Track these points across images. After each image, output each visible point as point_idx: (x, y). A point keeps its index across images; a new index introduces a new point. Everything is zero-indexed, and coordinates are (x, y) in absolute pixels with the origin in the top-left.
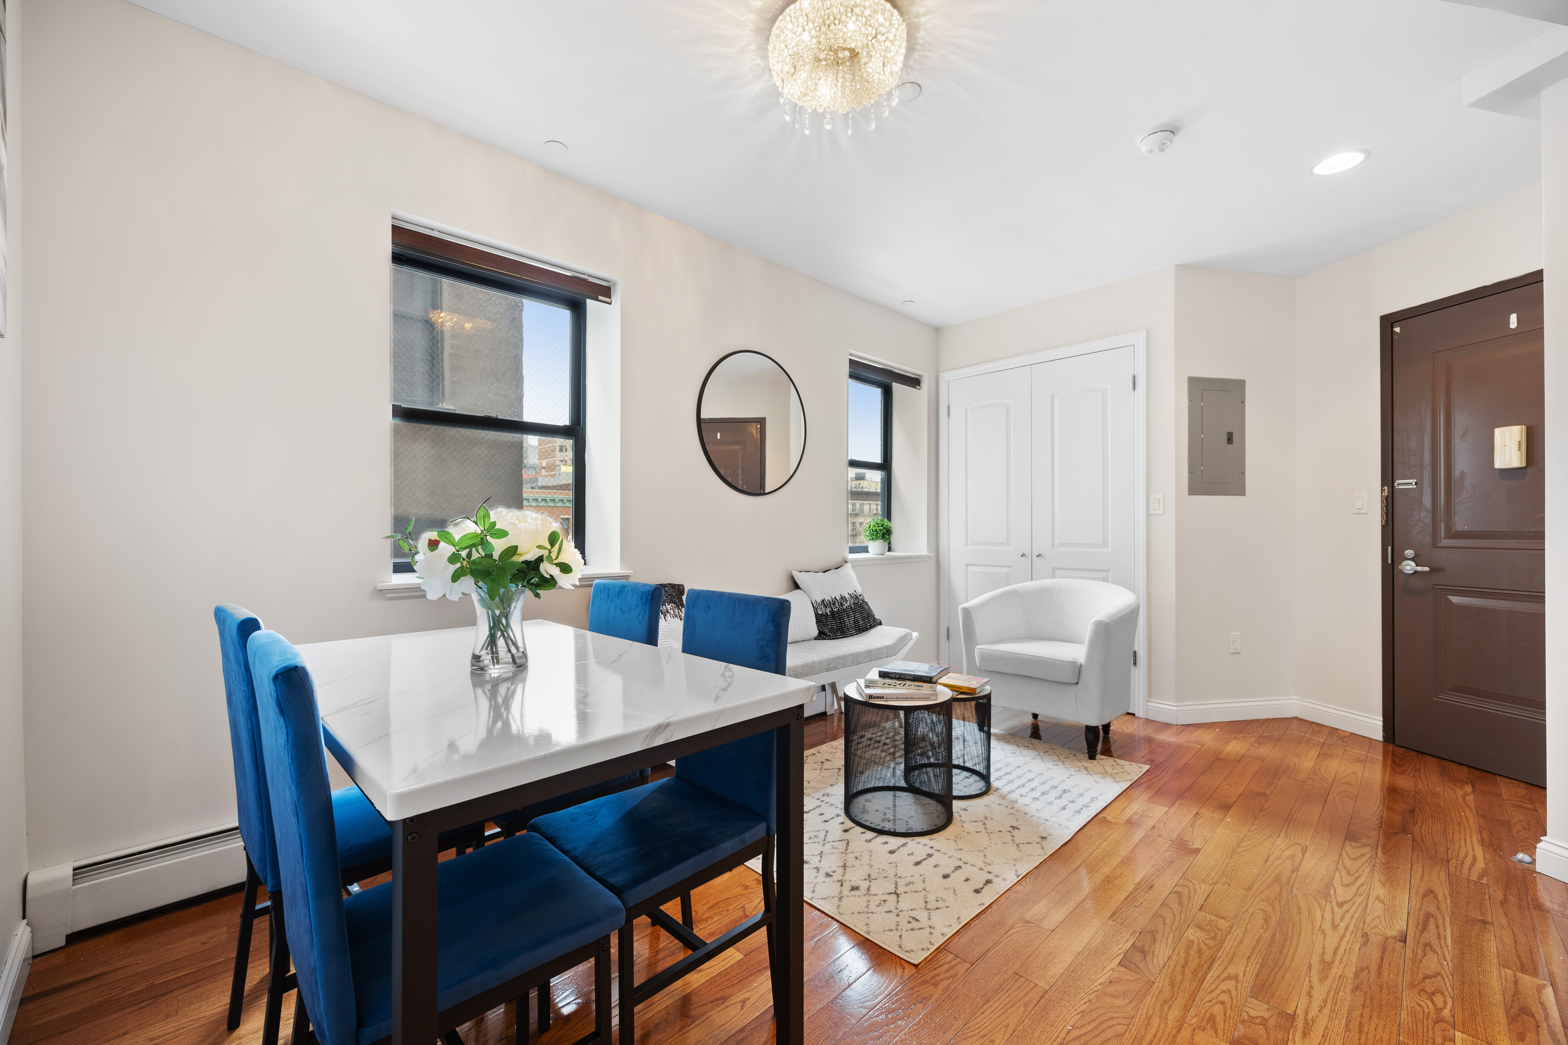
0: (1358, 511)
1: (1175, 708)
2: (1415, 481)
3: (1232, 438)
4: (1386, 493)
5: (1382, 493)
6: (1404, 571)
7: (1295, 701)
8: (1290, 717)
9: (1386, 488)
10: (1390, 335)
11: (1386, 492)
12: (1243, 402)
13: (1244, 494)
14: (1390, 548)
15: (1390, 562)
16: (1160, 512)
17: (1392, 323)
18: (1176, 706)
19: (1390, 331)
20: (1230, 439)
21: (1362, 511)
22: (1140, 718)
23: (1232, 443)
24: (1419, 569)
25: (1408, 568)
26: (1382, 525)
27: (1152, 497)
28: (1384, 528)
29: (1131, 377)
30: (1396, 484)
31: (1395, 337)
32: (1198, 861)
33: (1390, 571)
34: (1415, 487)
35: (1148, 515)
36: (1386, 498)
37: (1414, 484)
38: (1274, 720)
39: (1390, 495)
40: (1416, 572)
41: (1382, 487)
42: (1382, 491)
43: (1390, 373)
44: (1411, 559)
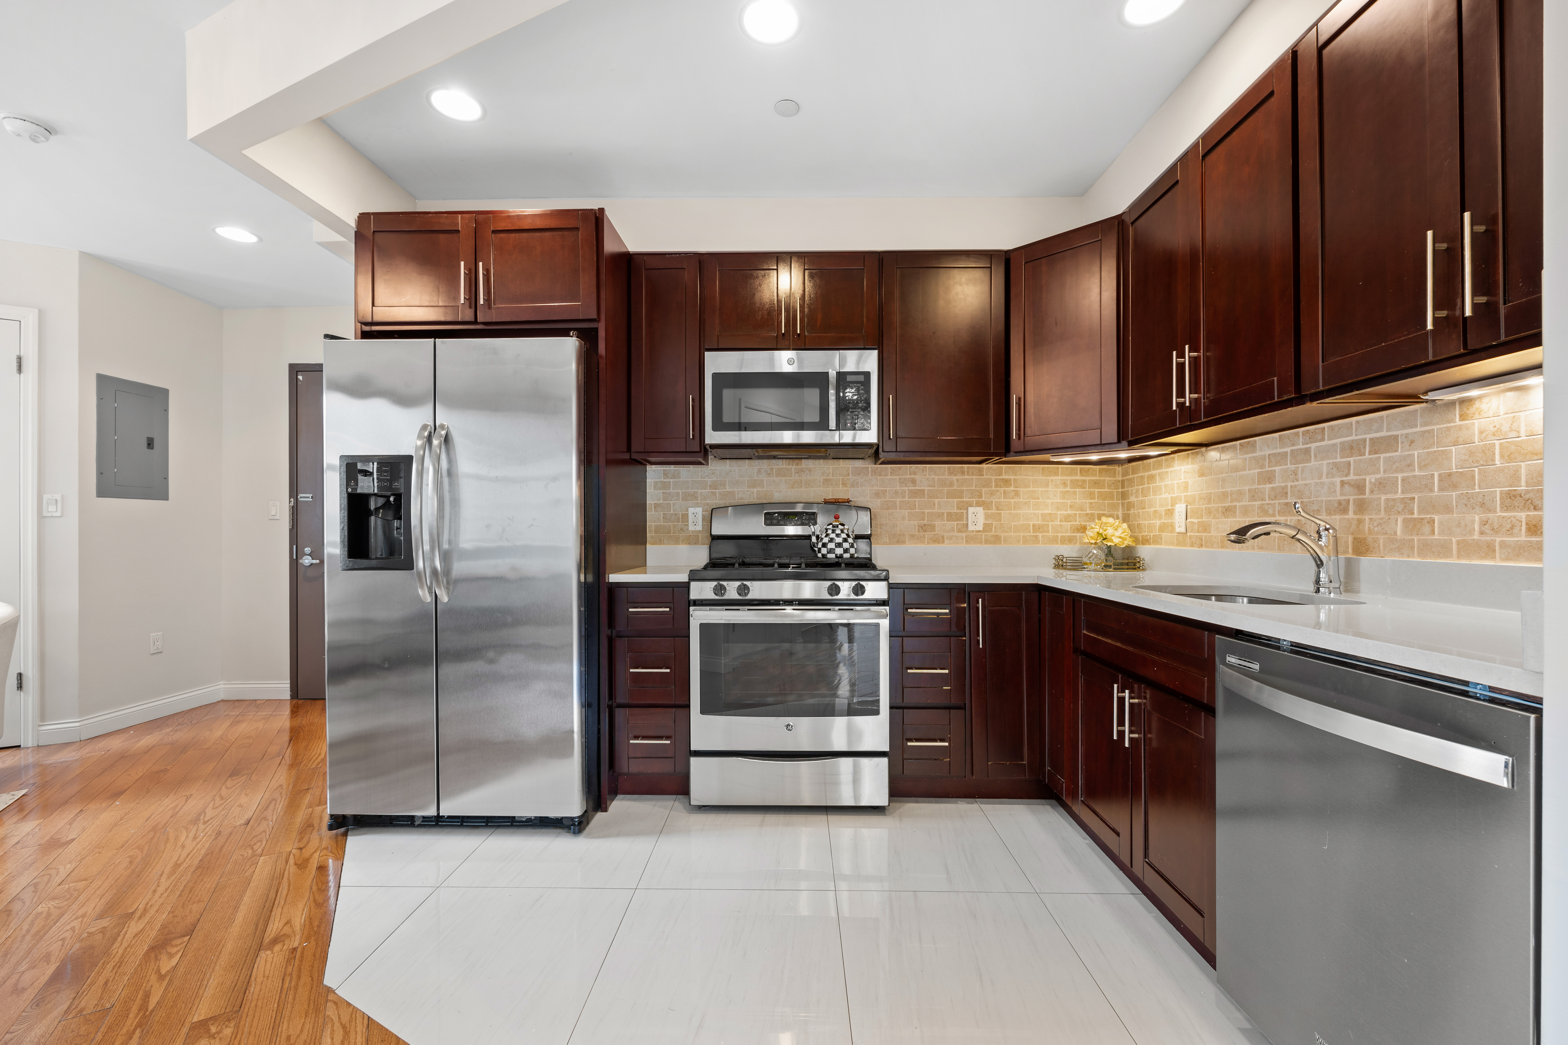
0: (272, 518)
1: (78, 724)
2: (312, 495)
3: (153, 444)
4: (292, 504)
5: (289, 504)
6: (304, 564)
7: (222, 686)
8: (216, 701)
9: (292, 499)
10: (295, 381)
11: (292, 502)
12: (166, 410)
13: (167, 499)
14: (295, 547)
15: (295, 558)
16: (59, 514)
17: (297, 371)
18: (79, 721)
19: (295, 378)
20: (150, 444)
21: (275, 518)
22: (28, 748)
23: (152, 448)
24: (314, 561)
25: (307, 561)
26: (290, 529)
27: (46, 497)
28: (291, 530)
29: (15, 357)
30: (299, 497)
31: (299, 383)
32: (68, 849)
33: (294, 564)
34: (311, 500)
35: (41, 517)
36: (292, 508)
37: (311, 497)
38: (199, 708)
39: (295, 505)
40: (312, 564)
41: (290, 498)
42: (290, 502)
43: (296, 411)
44: (308, 555)
